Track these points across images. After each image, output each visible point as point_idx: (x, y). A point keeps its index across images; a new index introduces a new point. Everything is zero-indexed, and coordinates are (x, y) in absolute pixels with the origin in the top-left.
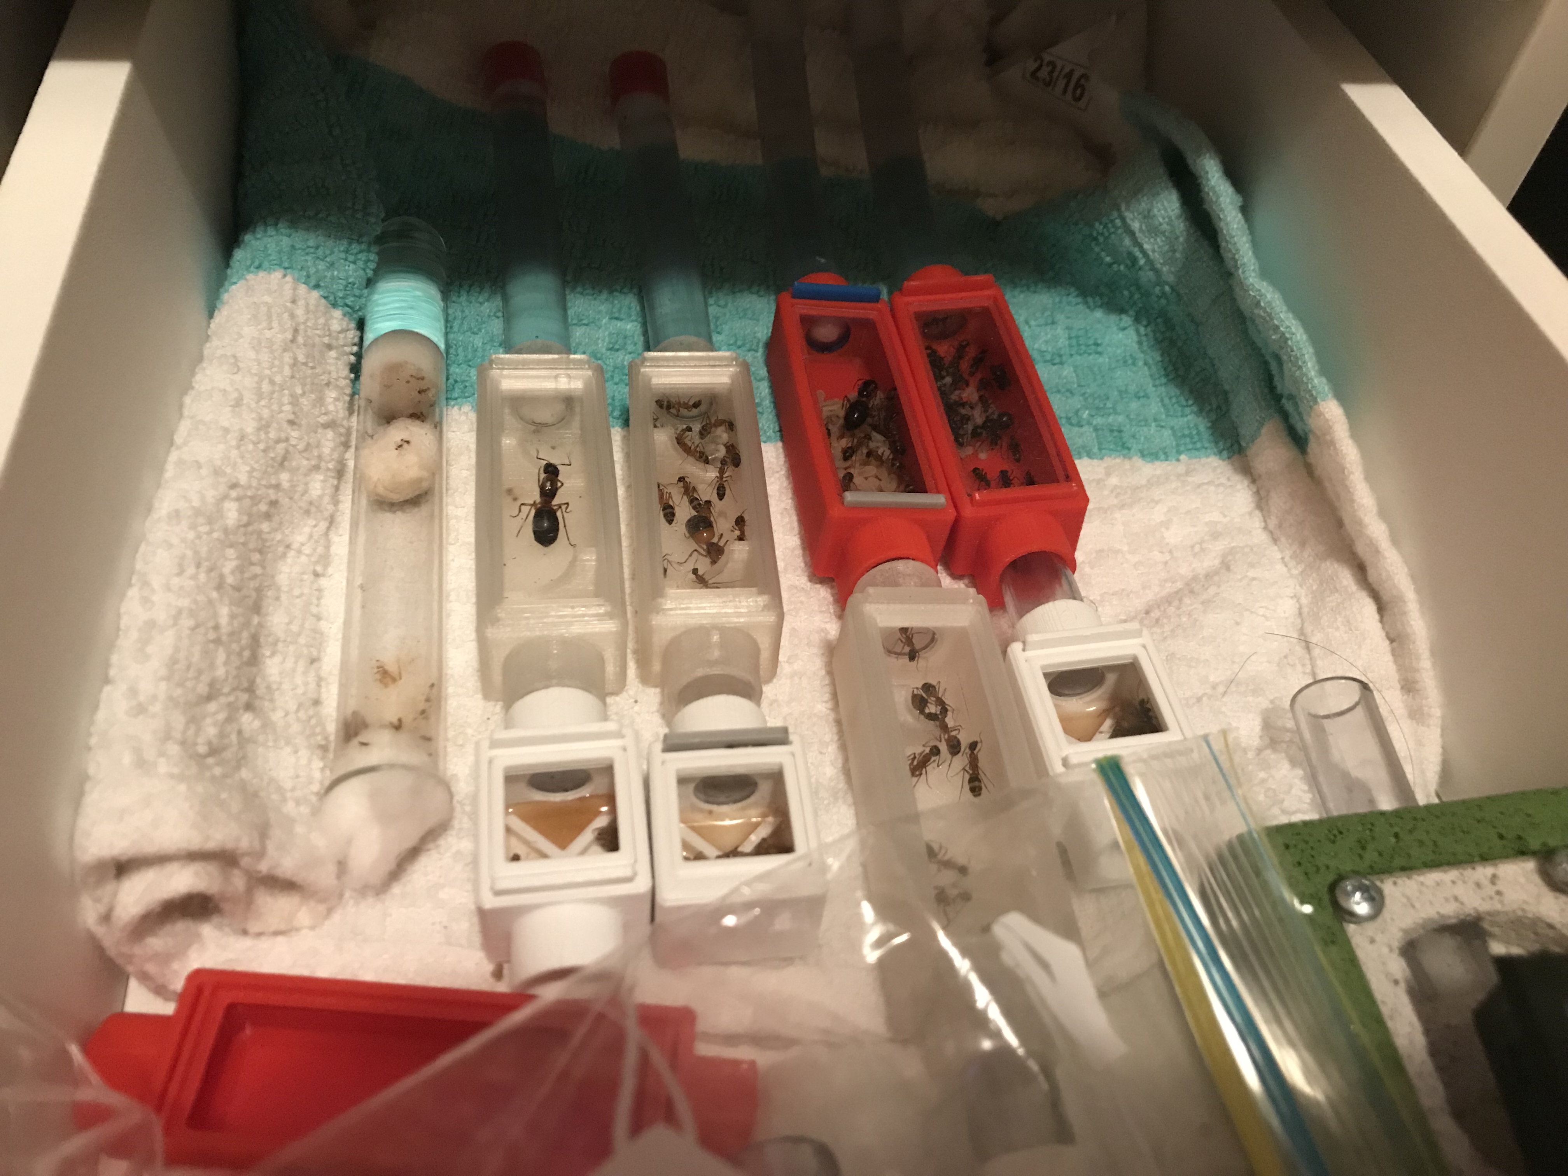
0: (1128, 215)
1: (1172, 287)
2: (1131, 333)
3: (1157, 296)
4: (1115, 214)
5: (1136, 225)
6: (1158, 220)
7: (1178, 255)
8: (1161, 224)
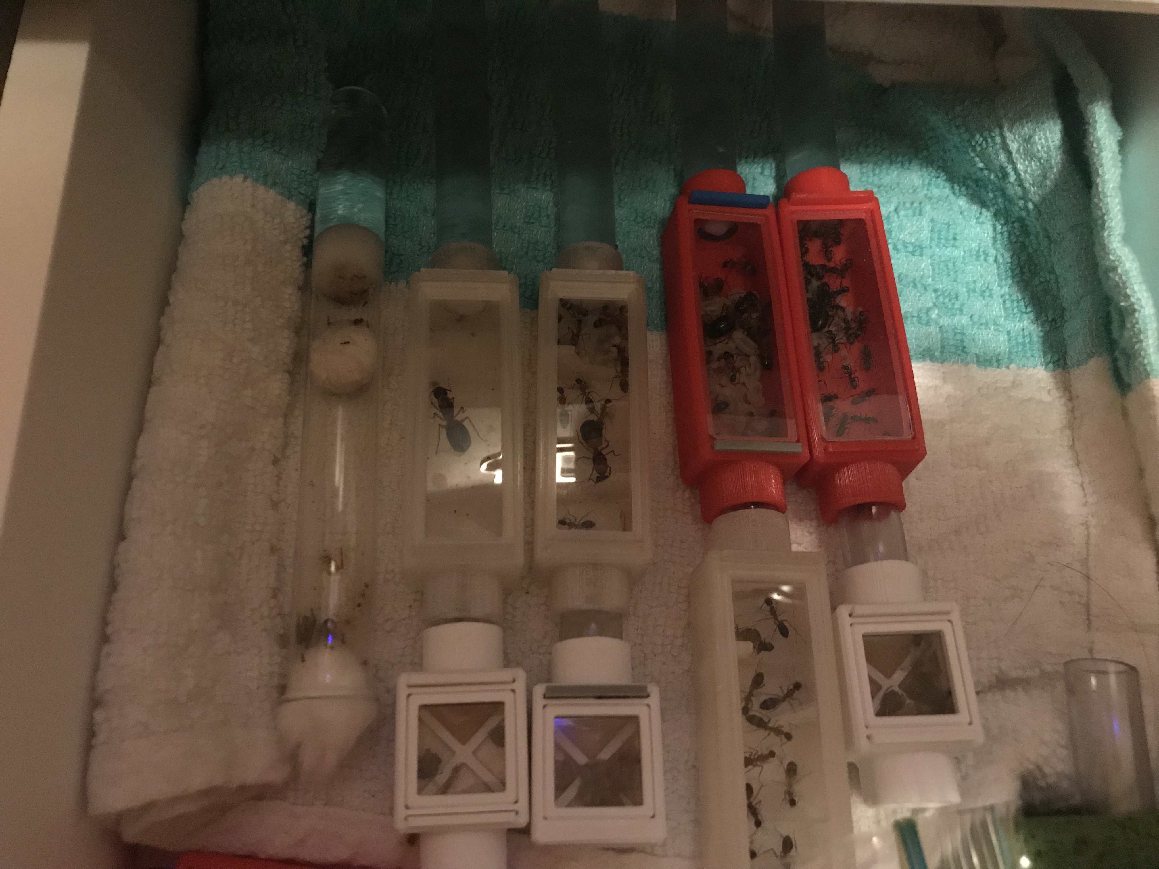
0: (1009, 135)
1: (1035, 206)
2: (988, 226)
3: (1020, 208)
4: (997, 131)
5: (1014, 146)
6: (1037, 148)
7: (1048, 182)
8: (1038, 151)
